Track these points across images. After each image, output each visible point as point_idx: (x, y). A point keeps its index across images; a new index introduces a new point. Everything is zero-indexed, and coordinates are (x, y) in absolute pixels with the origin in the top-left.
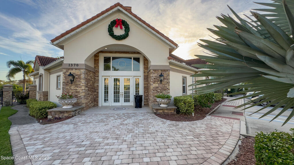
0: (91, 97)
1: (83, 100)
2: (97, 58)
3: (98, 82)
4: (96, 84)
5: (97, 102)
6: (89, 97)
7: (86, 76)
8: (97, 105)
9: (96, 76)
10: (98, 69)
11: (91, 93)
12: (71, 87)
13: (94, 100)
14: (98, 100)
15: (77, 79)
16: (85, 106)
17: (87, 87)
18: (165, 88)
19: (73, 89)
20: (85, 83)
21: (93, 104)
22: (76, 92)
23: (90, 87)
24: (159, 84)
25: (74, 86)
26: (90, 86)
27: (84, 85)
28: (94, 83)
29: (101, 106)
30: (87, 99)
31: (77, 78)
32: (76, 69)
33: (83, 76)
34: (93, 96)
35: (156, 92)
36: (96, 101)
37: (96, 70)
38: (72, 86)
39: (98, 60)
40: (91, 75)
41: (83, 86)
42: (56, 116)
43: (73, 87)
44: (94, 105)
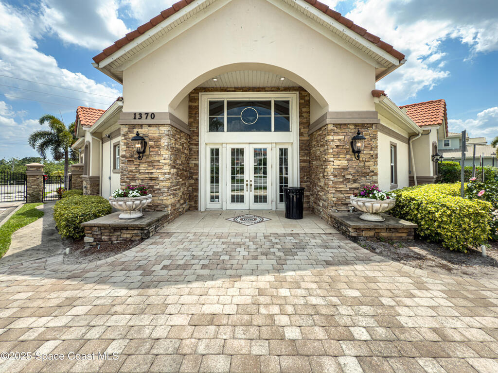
0: (182, 190)
1: (165, 198)
2: (196, 104)
3: (197, 157)
4: (192, 162)
5: (196, 202)
6: (179, 189)
7: (173, 141)
8: (196, 208)
9: (192, 144)
10: (198, 128)
11: (183, 182)
12: (140, 168)
13: (190, 196)
14: (197, 196)
15: (151, 149)
16: (169, 211)
17: (174, 167)
18: (365, 171)
19: (143, 171)
20: (171, 158)
21: (186, 206)
22: (151, 179)
23: (181, 167)
24: (348, 160)
25: (146, 166)
26: (180, 165)
27: (167, 161)
28: (188, 159)
29: (203, 209)
30: (174, 195)
31: (151, 147)
32: (149, 125)
33: (165, 142)
34: (188, 188)
35: (341, 180)
36: (193, 199)
37: (193, 131)
38: (141, 165)
39: (197, 107)
40: (183, 140)
41: (165, 164)
42: (103, 237)
43: (143, 168)
44: (188, 207)
